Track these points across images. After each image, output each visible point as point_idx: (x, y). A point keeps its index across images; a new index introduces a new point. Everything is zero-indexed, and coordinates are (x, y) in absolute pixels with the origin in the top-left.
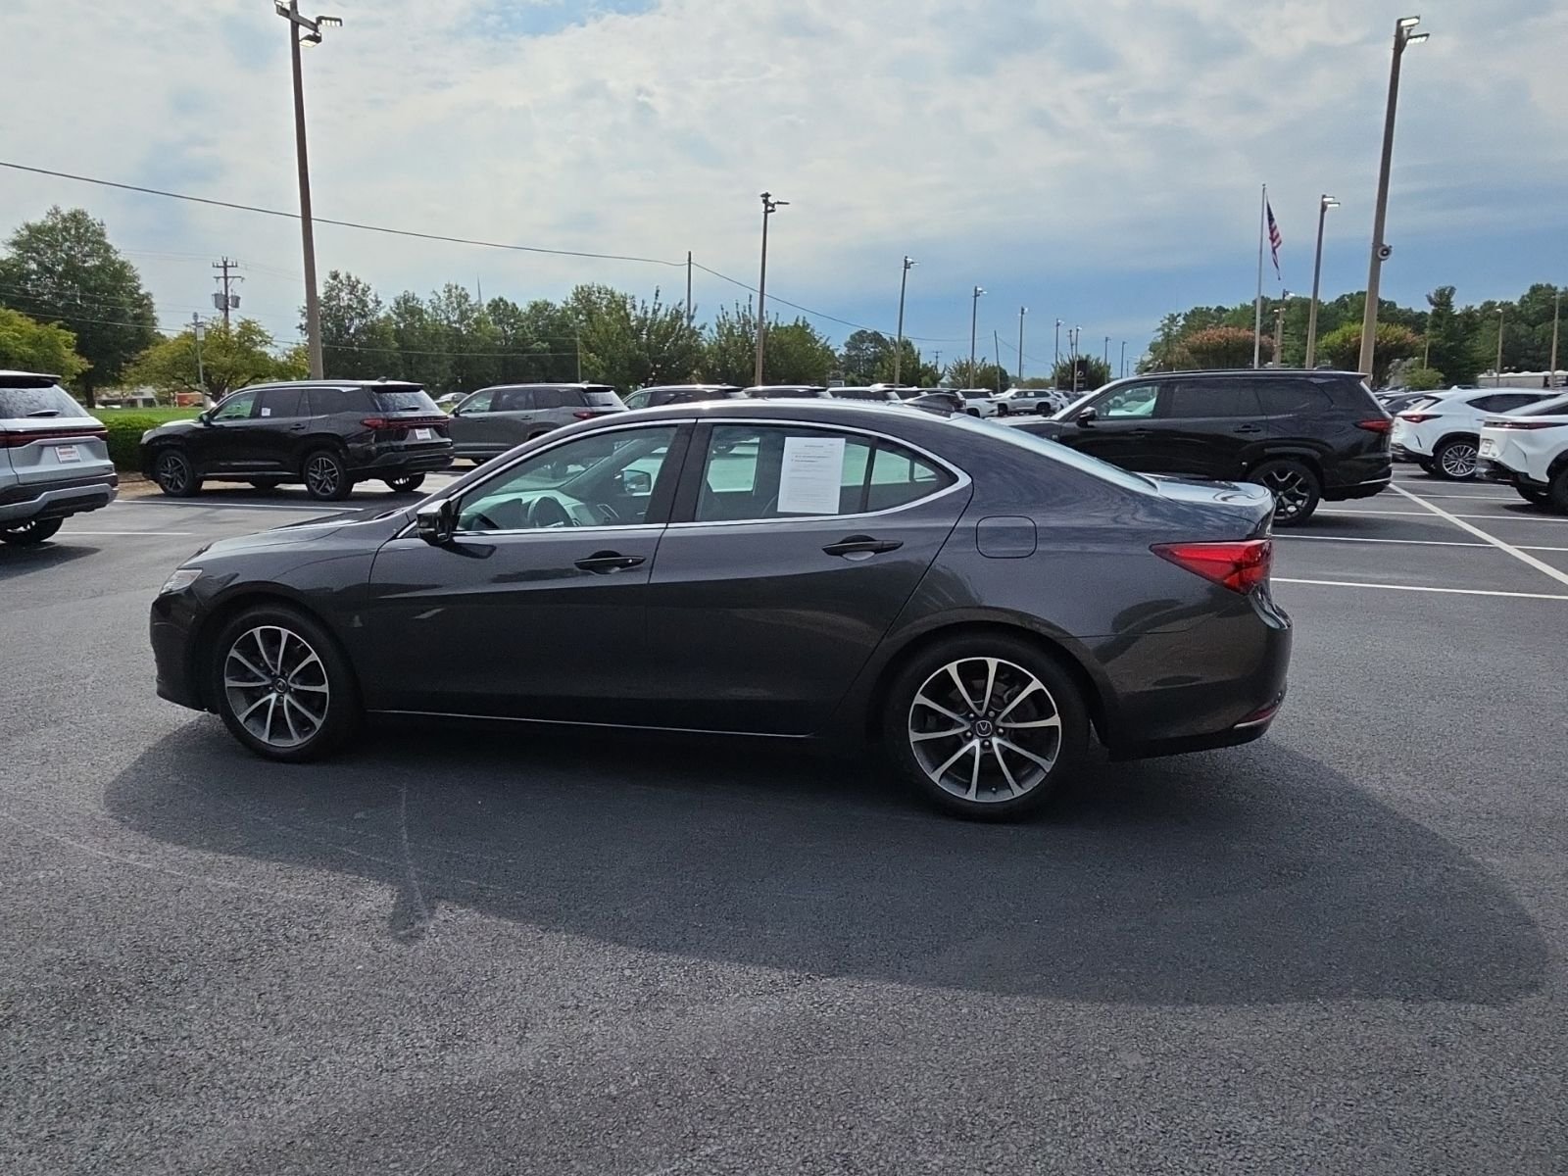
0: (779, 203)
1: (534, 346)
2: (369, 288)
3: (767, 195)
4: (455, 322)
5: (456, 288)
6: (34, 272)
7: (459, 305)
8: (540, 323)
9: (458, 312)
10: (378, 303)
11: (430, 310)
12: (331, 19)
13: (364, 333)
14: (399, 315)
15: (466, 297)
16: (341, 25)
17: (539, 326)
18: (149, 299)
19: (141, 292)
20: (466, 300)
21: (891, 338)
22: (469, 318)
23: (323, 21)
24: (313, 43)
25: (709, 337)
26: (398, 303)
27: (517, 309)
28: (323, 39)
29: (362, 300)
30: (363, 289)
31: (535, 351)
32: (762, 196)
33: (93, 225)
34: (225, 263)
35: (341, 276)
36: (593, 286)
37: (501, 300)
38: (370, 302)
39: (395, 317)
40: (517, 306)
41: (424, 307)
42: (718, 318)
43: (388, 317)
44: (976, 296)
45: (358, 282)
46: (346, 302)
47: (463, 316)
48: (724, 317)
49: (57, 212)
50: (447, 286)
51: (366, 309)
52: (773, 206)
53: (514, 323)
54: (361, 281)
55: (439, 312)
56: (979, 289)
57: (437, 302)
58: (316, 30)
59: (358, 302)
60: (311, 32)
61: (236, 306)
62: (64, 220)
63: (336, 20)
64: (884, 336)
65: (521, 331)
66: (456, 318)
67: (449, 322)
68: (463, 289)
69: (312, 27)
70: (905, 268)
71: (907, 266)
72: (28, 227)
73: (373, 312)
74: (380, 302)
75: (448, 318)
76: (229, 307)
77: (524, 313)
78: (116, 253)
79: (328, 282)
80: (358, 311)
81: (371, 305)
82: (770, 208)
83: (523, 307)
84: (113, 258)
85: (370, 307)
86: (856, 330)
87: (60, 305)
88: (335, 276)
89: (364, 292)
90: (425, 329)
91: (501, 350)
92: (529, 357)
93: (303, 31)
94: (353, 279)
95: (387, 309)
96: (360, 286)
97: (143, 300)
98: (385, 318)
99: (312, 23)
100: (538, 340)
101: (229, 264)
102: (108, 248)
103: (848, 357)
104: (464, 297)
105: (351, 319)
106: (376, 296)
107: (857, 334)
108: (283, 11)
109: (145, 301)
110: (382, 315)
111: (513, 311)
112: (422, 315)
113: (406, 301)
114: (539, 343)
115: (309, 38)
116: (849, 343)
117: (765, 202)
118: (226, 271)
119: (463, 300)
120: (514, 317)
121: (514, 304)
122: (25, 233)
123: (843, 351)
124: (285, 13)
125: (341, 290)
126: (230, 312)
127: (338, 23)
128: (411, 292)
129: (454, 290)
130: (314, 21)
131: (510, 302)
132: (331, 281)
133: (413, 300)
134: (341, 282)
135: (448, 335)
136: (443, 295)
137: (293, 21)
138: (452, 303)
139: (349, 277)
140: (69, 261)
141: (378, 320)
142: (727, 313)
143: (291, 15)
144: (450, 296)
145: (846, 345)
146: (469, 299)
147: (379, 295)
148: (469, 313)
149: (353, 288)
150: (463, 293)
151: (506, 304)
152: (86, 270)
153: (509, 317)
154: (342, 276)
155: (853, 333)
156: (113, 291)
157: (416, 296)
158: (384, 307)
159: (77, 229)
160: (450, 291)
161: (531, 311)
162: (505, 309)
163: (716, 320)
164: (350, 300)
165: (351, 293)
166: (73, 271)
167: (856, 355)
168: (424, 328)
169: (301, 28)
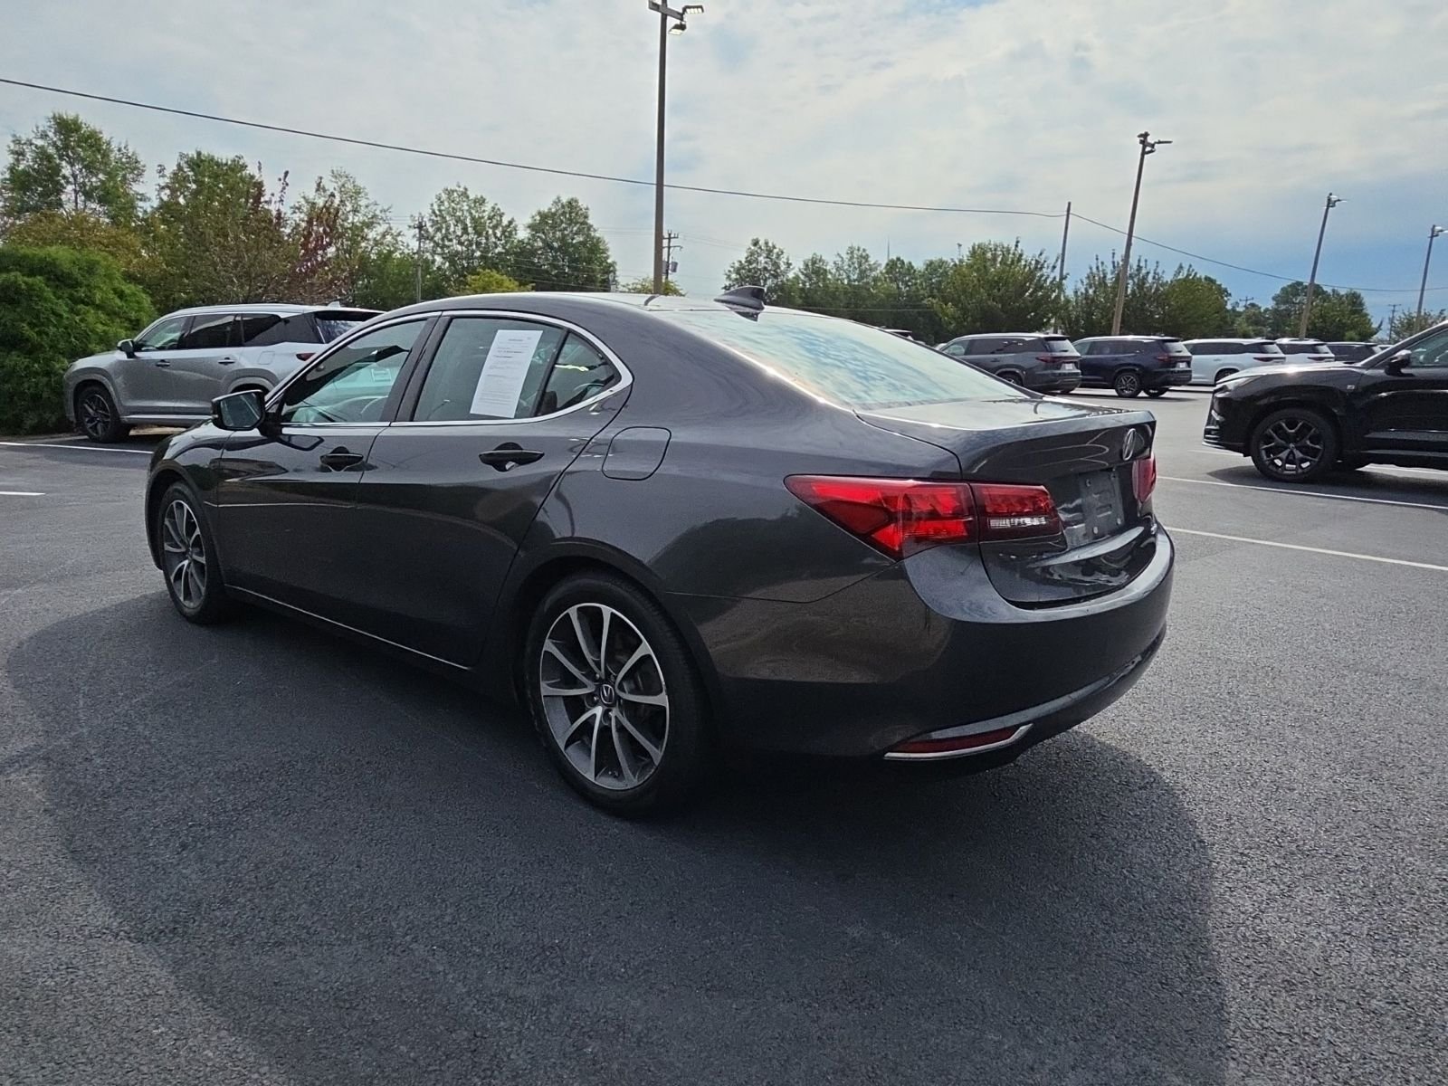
0: (1160, 142)
1: (925, 302)
2: (782, 253)
3: (1145, 135)
4: (855, 281)
5: (858, 250)
6: (540, 248)
7: (860, 265)
8: (934, 281)
9: (857, 271)
10: (789, 265)
11: (834, 271)
12: (694, 7)
13: (775, 291)
14: (806, 275)
15: (866, 258)
16: (703, 11)
17: (933, 283)
18: (614, 267)
19: (609, 261)
20: (867, 261)
21: (1334, 291)
22: (867, 277)
23: (688, 10)
24: (680, 31)
25: (1073, 288)
26: (807, 265)
27: (912, 267)
28: (687, 26)
29: (775, 262)
30: (777, 253)
31: (925, 307)
32: (1139, 136)
33: (581, 209)
34: (670, 235)
35: (760, 243)
36: (990, 244)
37: (898, 259)
38: (782, 264)
39: (802, 277)
40: (913, 264)
41: (828, 268)
42: (1091, 268)
43: (797, 278)
44: (1432, 237)
45: (774, 247)
46: (763, 265)
47: (863, 274)
48: (1097, 268)
49: (559, 201)
50: (851, 248)
51: (779, 271)
52: (1153, 146)
53: (909, 281)
54: (777, 246)
55: (841, 272)
56: (1438, 228)
57: (840, 263)
58: (682, 19)
59: (773, 265)
60: (678, 22)
61: (674, 270)
62: (563, 206)
63: (697, 7)
64: (1325, 289)
65: (914, 288)
66: (855, 277)
67: (850, 280)
68: (864, 250)
69: (679, 16)
70: (1328, 207)
71: (1330, 204)
72: (539, 213)
73: (784, 273)
74: (791, 264)
75: (848, 277)
76: (670, 272)
77: (920, 272)
78: (595, 231)
79: (750, 248)
80: (772, 272)
81: (783, 267)
82: (1148, 149)
83: (919, 265)
84: (593, 234)
85: (782, 269)
86: (1287, 283)
87: (553, 273)
88: (756, 243)
89: (778, 256)
90: (828, 287)
91: (893, 307)
92: (919, 313)
93: (671, 22)
94: (770, 245)
95: (796, 270)
96: (775, 251)
97: (610, 267)
98: (794, 278)
99: (679, 13)
100: (929, 297)
101: (672, 236)
102: (590, 227)
103: (1276, 311)
104: (864, 258)
105: (765, 280)
106: (788, 259)
107: (1290, 286)
108: (654, 7)
109: (611, 269)
110: (791, 275)
111: (908, 269)
112: (826, 275)
113: (814, 263)
114: (930, 299)
115: (677, 27)
116: (1279, 296)
117: (1142, 142)
118: (669, 242)
119: (863, 261)
120: (909, 274)
121: (910, 263)
122: (538, 218)
123: (1270, 304)
124: (656, 8)
125: (759, 255)
126: (669, 276)
127: (700, 10)
128: (818, 254)
129: (856, 252)
130: (681, 11)
131: (906, 262)
132: (753, 248)
133: (820, 261)
134: (760, 248)
135: (846, 293)
136: (846, 257)
137: (663, 14)
138: (853, 263)
139: (766, 243)
140: (563, 239)
141: (787, 280)
142: (1102, 263)
143: (661, 9)
144: (852, 258)
145: (1274, 299)
146: (869, 259)
147: (790, 258)
148: (868, 273)
149: (770, 251)
150: (864, 254)
151: (903, 262)
152: (573, 245)
153: (905, 275)
154: (762, 243)
155: (1285, 285)
156: (589, 261)
157: (823, 258)
158: (793, 269)
159: (570, 213)
160: (852, 253)
161: (927, 269)
162: (902, 267)
163: (1089, 271)
164: (766, 263)
165: (767, 257)
166: (565, 247)
167: (1285, 310)
168: (826, 286)
169: (669, 19)
